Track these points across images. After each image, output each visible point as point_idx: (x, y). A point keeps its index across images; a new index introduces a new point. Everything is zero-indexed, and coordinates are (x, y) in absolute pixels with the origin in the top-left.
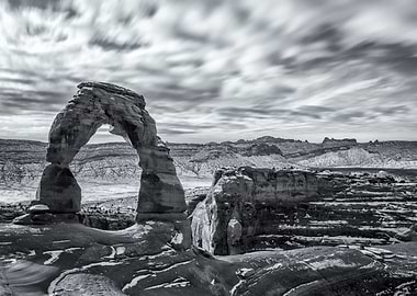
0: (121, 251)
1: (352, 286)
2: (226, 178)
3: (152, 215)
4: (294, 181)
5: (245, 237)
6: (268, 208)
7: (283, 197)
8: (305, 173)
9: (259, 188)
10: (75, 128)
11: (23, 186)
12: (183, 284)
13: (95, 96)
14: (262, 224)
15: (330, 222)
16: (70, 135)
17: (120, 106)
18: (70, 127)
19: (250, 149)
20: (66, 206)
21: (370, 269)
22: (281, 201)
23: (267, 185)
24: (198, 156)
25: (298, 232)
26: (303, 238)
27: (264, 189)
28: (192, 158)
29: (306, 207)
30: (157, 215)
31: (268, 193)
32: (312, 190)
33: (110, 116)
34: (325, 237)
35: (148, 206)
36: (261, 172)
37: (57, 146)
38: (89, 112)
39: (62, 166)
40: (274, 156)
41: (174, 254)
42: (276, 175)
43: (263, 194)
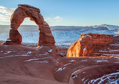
0: (30, 53)
1: (109, 67)
2: (83, 36)
3: (43, 44)
4: (105, 37)
5: (88, 53)
6: (96, 46)
7: (101, 42)
8: (109, 35)
9: (94, 39)
10: (17, 18)
11: (33, 38)
12: (47, 62)
13: (22, 9)
14: (94, 50)
15: (116, 50)
16: (15, 20)
17: (31, 12)
18: (15, 18)
19: (98, 28)
20: (17, 40)
21: (117, 63)
22: (101, 43)
23: (96, 39)
24: (81, 30)
25: (105, 53)
26: (106, 55)
27: (95, 40)
28: (80, 31)
29: (108, 46)
30: (45, 44)
31: (96, 41)
32: (111, 41)
33: (28, 15)
34: (113, 55)
35: (42, 41)
36: (95, 35)
37: (13, 24)
38: (21, 13)
39: (15, 29)
40: (106, 30)
41: (48, 54)
42: (99, 35)
43: (95, 41)
